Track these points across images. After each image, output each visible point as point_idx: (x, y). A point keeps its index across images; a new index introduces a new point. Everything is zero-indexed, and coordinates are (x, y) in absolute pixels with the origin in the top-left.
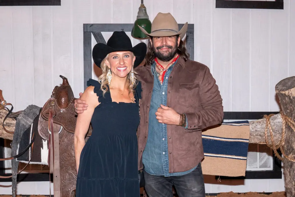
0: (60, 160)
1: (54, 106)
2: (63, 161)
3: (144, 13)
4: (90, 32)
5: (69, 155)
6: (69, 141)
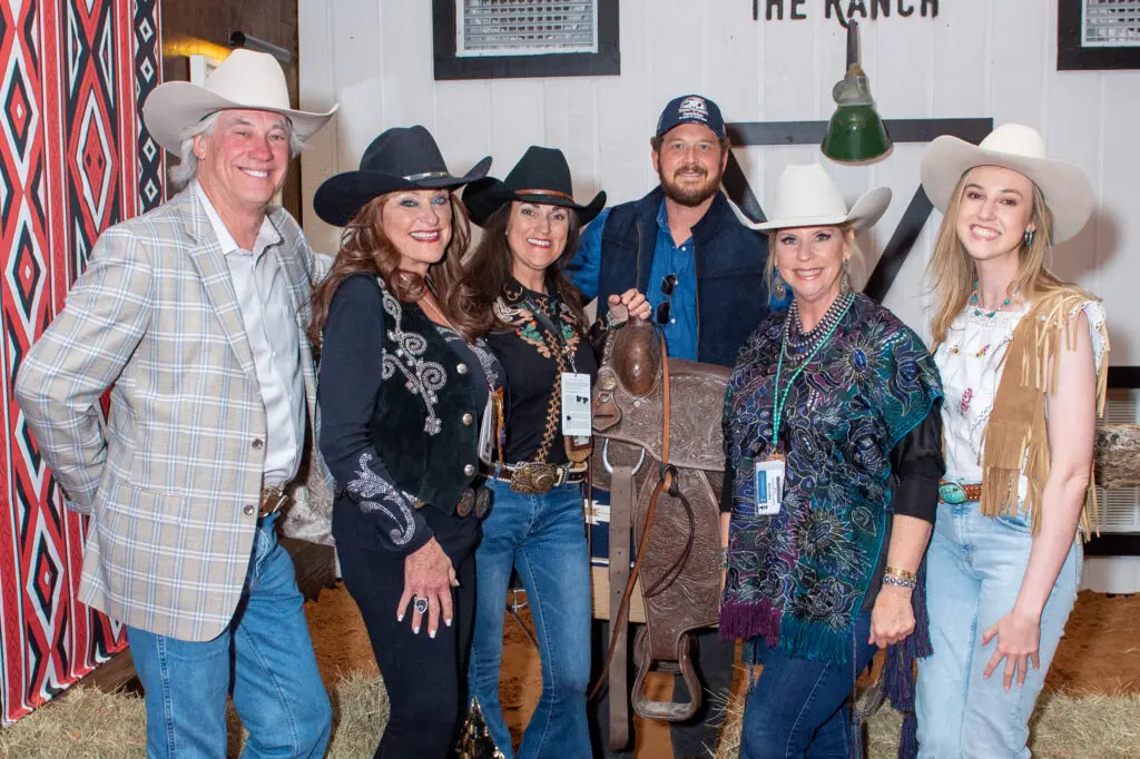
1: (612, 393)
3: (860, 90)
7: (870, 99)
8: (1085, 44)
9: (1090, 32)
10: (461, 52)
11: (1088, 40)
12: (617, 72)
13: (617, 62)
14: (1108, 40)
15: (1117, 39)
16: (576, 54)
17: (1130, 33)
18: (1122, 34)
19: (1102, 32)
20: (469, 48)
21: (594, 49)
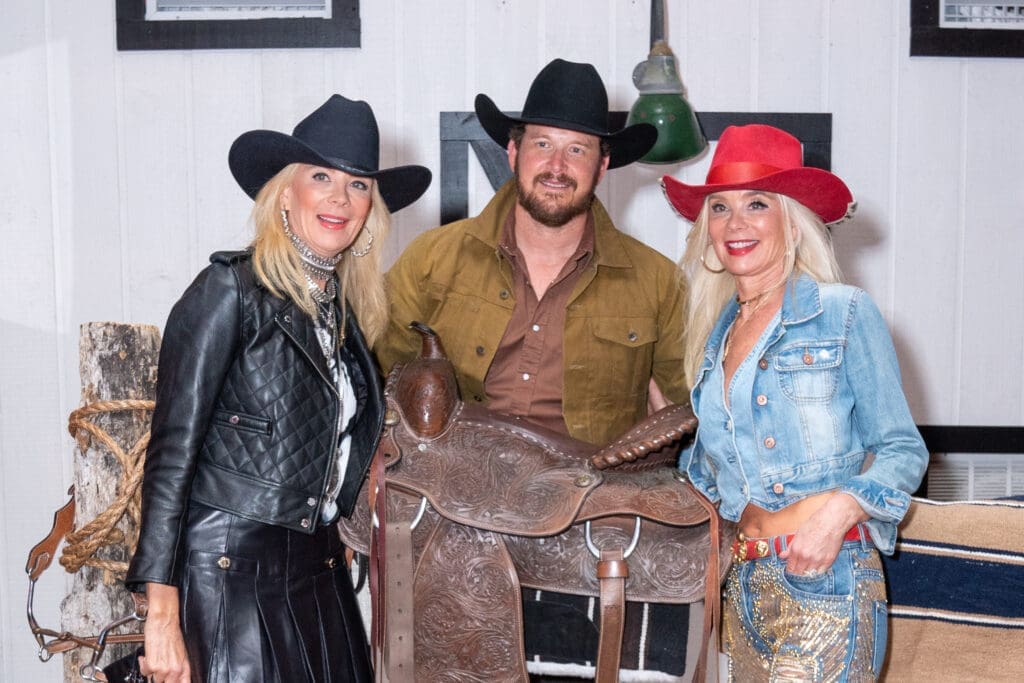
0: (416, 631)
1: (392, 429)
2: (428, 636)
3: (668, 73)
4: (464, 141)
5: (449, 610)
6: (450, 558)
7: (680, 86)
8: (944, 24)
9: (949, 9)
10: (152, 14)
11: (948, 19)
12: (357, 44)
13: (357, 30)
14: (971, 20)
15: (982, 19)
16: (304, 20)
17: (998, 12)
18: (988, 14)
19: (965, 11)
20: (161, 9)
21: (326, 13)
